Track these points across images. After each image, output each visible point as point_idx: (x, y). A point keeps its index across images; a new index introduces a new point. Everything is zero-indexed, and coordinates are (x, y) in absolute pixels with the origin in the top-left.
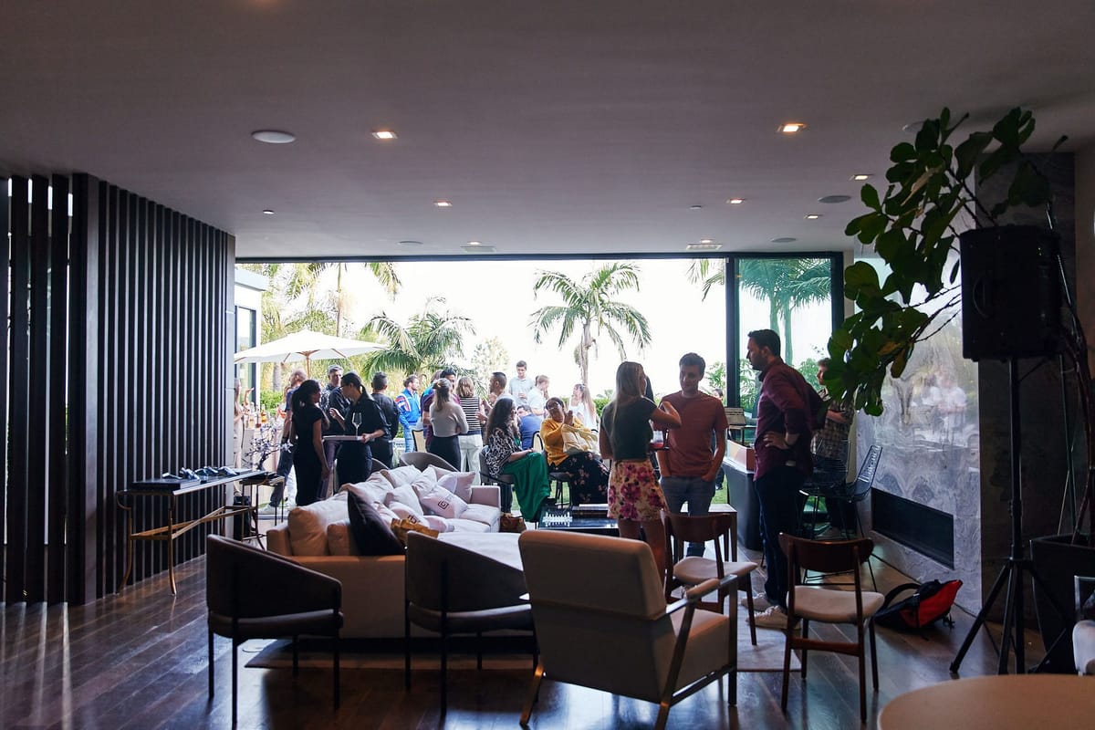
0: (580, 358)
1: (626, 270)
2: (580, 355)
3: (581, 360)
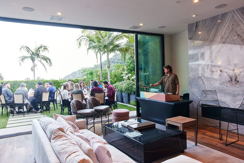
1: (45, 47)
2: (33, 69)
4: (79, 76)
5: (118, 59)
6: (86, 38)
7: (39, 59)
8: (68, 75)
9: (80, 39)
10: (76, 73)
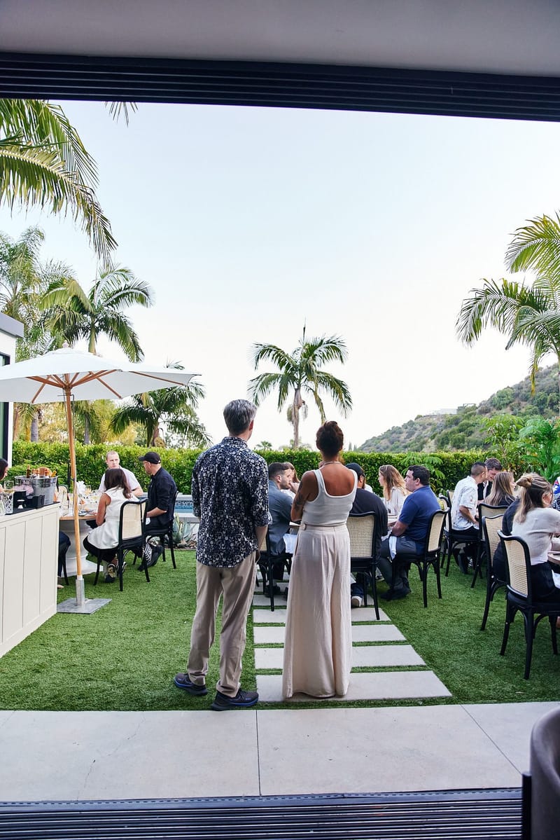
0: (292, 417)
1: (331, 344)
2: (293, 413)
3: (293, 418)
4: (408, 441)
5: (546, 388)
6: (503, 297)
7: (311, 384)
8: (374, 437)
9: (479, 302)
10: (400, 433)
